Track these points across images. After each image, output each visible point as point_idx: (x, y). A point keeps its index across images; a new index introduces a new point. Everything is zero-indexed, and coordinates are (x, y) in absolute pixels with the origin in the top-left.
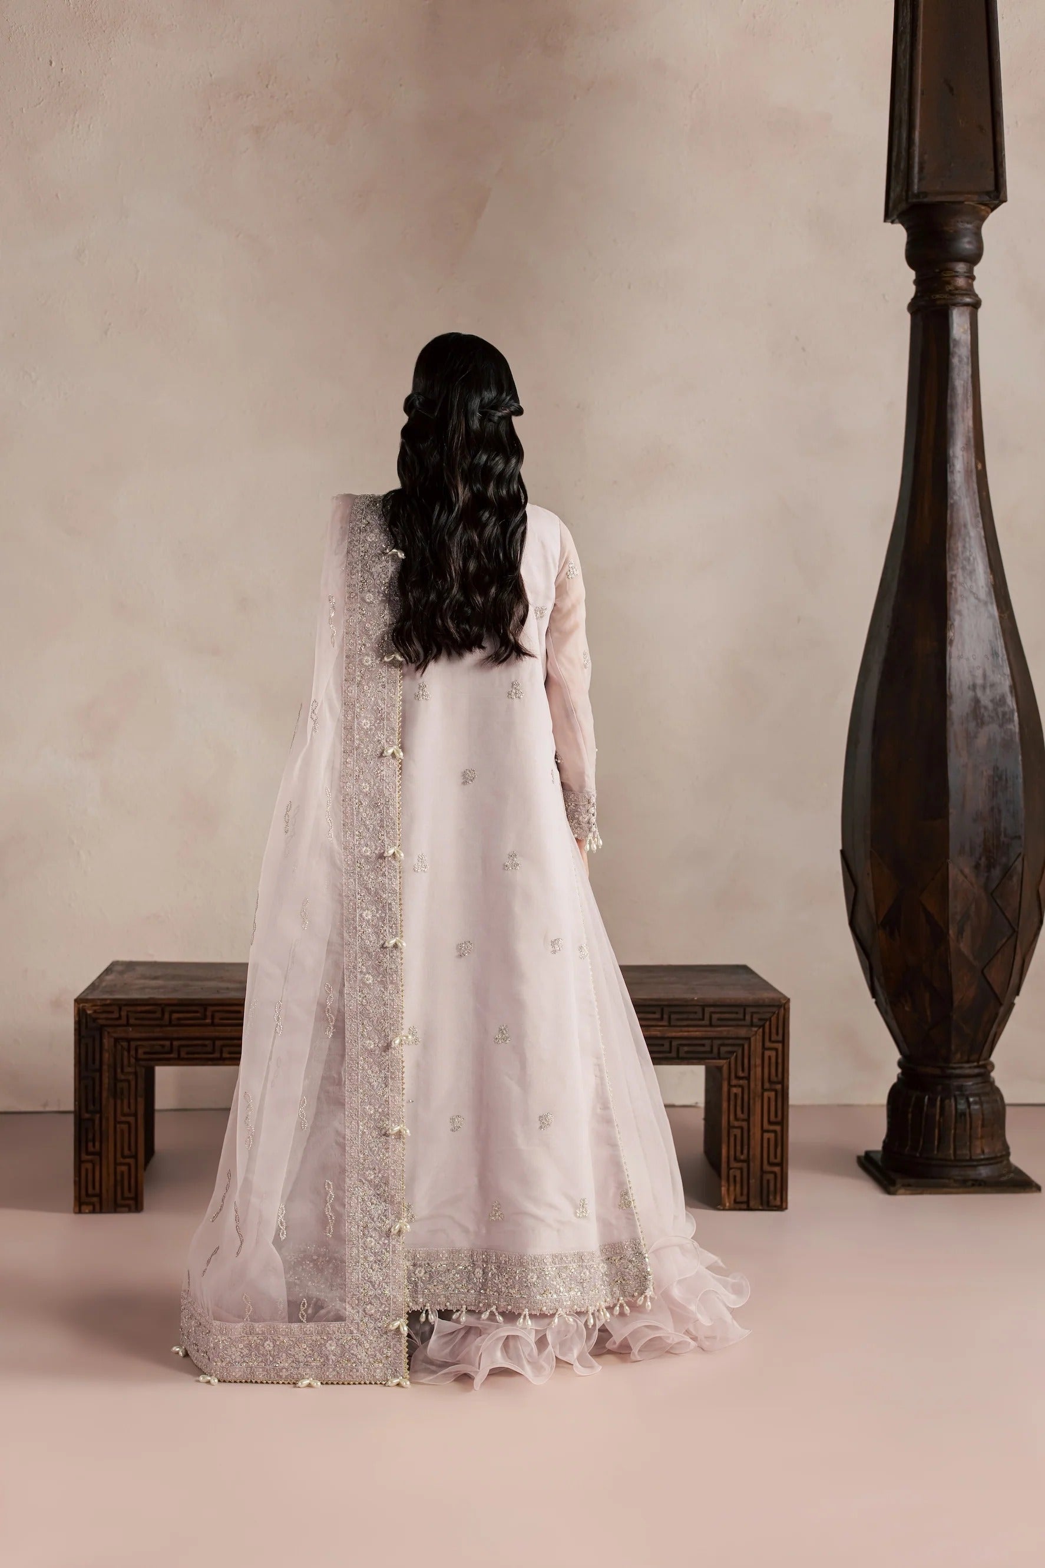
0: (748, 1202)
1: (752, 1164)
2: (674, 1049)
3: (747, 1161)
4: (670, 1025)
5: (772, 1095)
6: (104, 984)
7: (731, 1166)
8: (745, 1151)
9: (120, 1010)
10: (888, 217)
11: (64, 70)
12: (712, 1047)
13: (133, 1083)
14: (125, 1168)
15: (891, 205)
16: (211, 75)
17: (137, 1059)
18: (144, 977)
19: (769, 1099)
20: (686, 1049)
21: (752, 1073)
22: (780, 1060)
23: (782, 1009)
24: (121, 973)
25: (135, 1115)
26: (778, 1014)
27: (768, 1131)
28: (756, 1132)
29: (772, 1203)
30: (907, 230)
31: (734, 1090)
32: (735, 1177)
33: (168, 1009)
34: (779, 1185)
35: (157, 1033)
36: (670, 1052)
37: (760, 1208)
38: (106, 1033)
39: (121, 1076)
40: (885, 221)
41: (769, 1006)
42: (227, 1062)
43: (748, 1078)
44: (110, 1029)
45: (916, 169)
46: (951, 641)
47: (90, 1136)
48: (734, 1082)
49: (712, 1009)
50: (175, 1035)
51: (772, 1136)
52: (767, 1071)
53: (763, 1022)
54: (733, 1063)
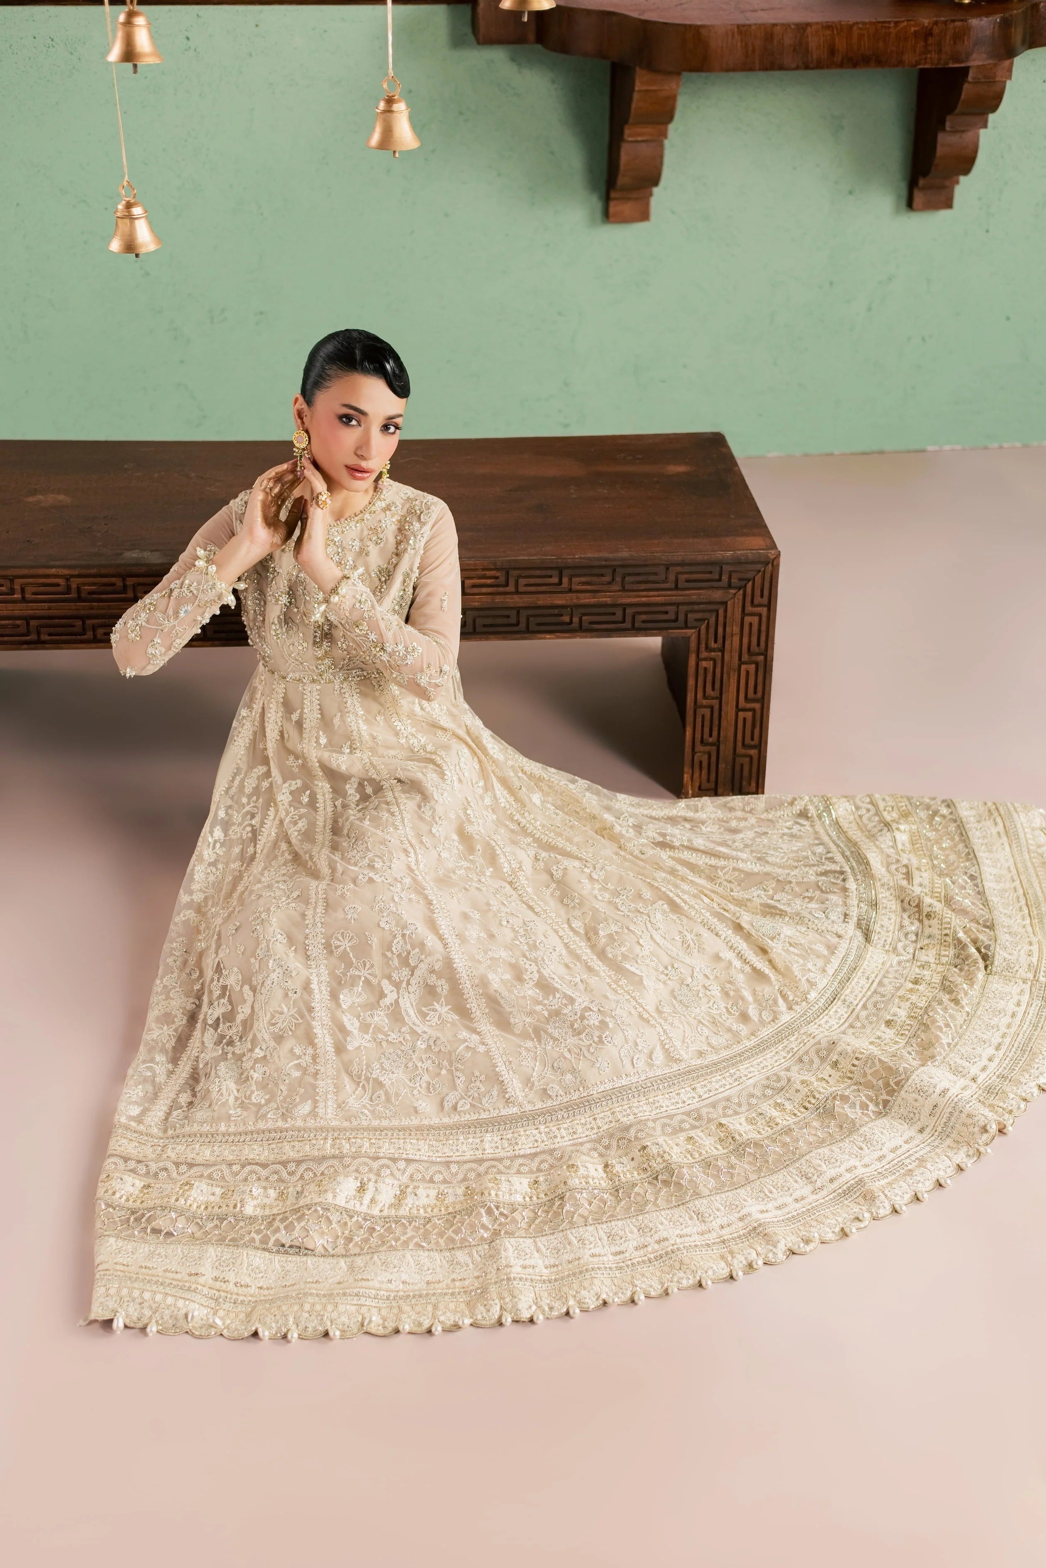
1: (722, 747)
2: (628, 619)
3: (717, 744)
4: (624, 589)
5: (752, 667)
7: (696, 750)
8: (715, 733)
12: (677, 613)
19: (748, 672)
20: (644, 617)
21: (727, 643)
22: (764, 628)
23: (770, 565)
26: (764, 571)
27: (744, 710)
28: (729, 710)
29: (746, 787)
31: (704, 664)
32: (701, 762)
34: (754, 770)
36: (624, 621)
41: (753, 563)
42: (47, 646)
43: (722, 650)
48: (704, 654)
49: (679, 569)
51: (749, 715)
52: (745, 641)
53: (744, 582)
54: (703, 631)
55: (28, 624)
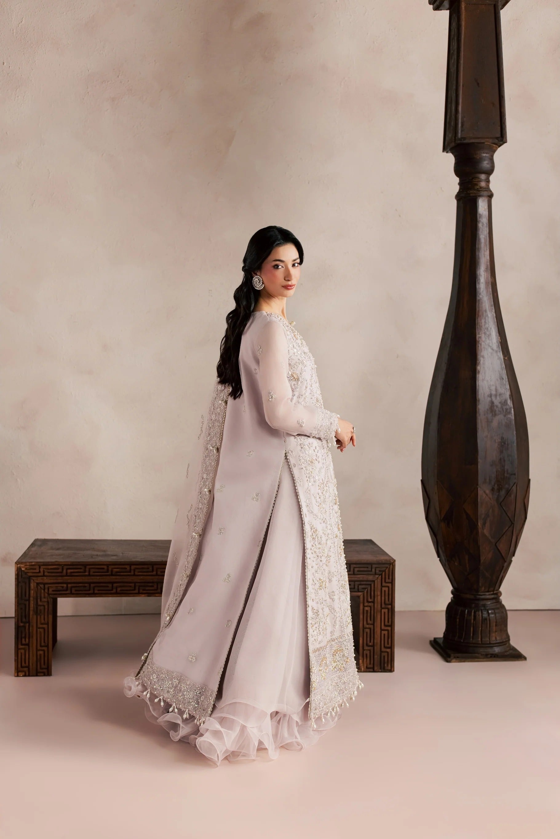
0: (373, 668)
1: (375, 648)
3: (373, 646)
5: (386, 610)
6: (31, 553)
7: (365, 649)
8: (372, 641)
9: (40, 568)
10: (445, 149)
11: (10, 67)
12: (354, 585)
13: (46, 607)
14: (42, 652)
15: (446, 144)
16: (88, 71)
17: (49, 594)
18: (52, 549)
19: (385, 613)
21: (376, 599)
22: (390, 593)
23: (391, 565)
24: (40, 546)
25: (48, 624)
26: (389, 567)
27: (384, 630)
28: (378, 630)
29: (386, 668)
30: (455, 157)
31: (366, 608)
32: (367, 655)
33: (65, 567)
34: (389, 659)
35: (60, 580)
37: (380, 671)
38: (32, 581)
39: (39, 603)
40: (443, 151)
41: (384, 564)
42: (97, 595)
43: (374, 602)
44: (34, 578)
45: (460, 125)
46: (479, 372)
47: (23, 636)
48: (366, 604)
49: (355, 566)
50: (69, 581)
51: (386, 632)
52: (383, 598)
53: (381, 572)
54: (365, 594)
55: (90, 586)
